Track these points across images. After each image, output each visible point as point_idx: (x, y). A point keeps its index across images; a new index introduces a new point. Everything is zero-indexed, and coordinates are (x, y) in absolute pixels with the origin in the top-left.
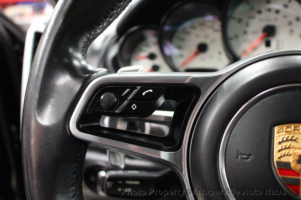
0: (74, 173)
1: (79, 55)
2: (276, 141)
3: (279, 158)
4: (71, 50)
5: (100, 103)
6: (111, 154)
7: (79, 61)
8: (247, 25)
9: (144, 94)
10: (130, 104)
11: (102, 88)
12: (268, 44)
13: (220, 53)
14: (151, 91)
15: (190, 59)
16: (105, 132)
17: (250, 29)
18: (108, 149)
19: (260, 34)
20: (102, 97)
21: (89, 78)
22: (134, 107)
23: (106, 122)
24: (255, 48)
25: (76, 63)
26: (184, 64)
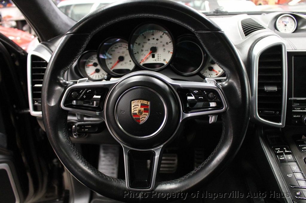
0: (64, 123)
1: (62, 78)
2: (133, 105)
3: (133, 111)
4: (58, 77)
5: (72, 96)
6: (78, 115)
7: (62, 81)
8: (143, 47)
9: (88, 92)
10: (83, 96)
11: (72, 90)
12: (153, 56)
13: (130, 61)
14: (90, 90)
15: (115, 65)
16: (74, 106)
17: (144, 49)
18: (76, 113)
19: (149, 51)
20: (72, 94)
21: (67, 86)
22: (85, 97)
23: (74, 102)
24: (147, 58)
25: (61, 81)
26: (113, 67)
